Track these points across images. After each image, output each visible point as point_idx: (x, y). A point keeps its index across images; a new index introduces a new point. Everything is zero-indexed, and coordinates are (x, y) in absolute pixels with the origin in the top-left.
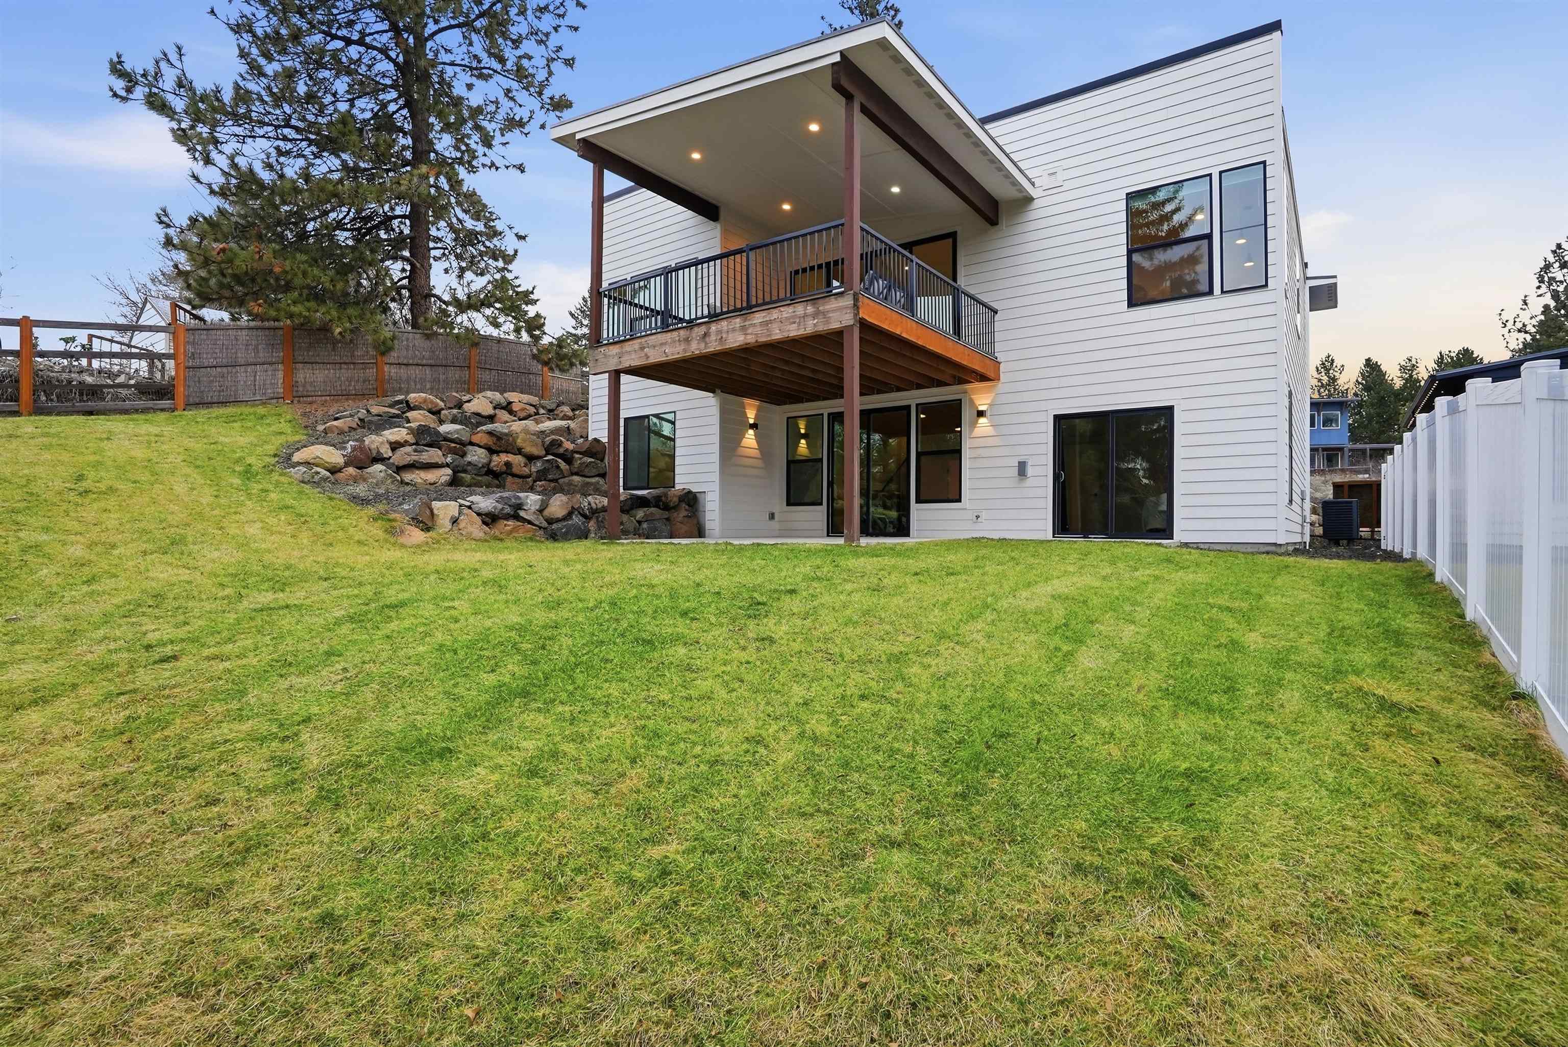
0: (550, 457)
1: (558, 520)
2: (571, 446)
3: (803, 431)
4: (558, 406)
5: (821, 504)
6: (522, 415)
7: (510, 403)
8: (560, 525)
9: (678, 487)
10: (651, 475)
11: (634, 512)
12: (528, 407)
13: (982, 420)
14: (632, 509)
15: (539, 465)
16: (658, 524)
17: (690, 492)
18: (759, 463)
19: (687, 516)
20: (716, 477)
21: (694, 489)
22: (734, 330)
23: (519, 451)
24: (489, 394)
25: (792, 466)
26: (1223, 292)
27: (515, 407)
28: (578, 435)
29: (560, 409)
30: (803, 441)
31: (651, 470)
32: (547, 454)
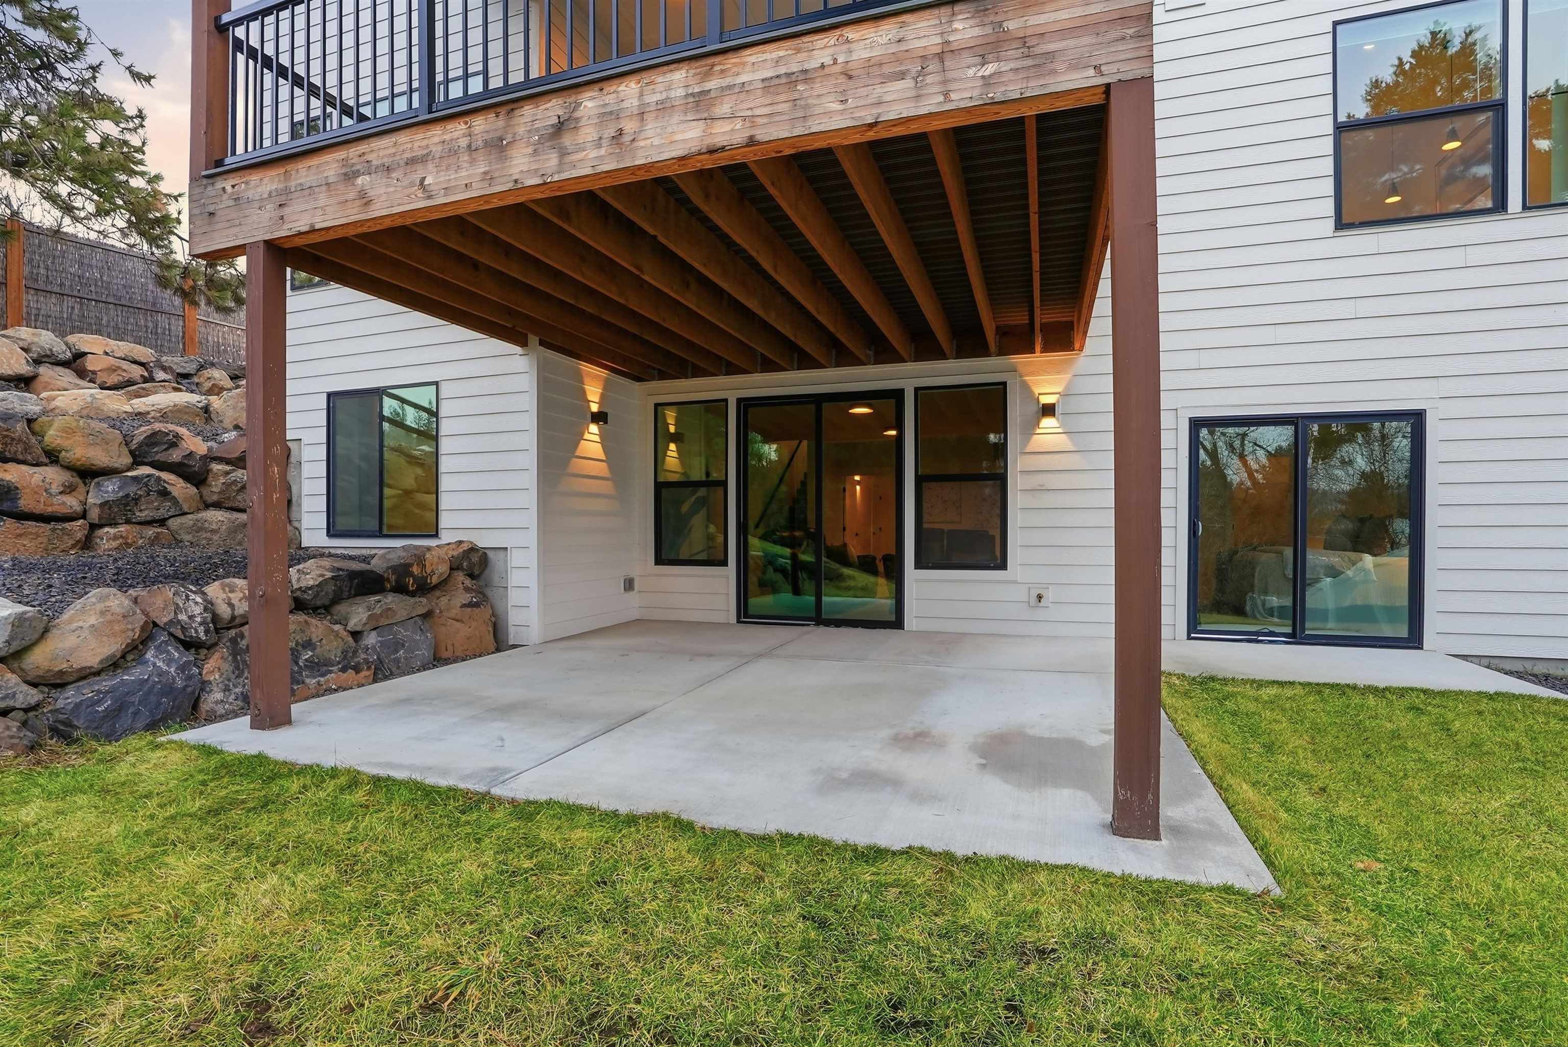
0: (145, 470)
1: (86, 675)
2: (200, 447)
3: (672, 429)
4: (202, 367)
5: (724, 563)
6: (113, 379)
7: (80, 355)
8: (87, 691)
9: (446, 537)
10: (387, 504)
11: (341, 609)
12: (125, 365)
13: (1048, 423)
14: (337, 599)
15: (111, 488)
16: (403, 633)
17: (473, 549)
18: (606, 487)
19: (470, 605)
20: (530, 519)
21: (483, 541)
22: (664, 108)
23: (52, 457)
24: (25, 333)
25: (665, 492)
26: (1525, 207)
27: (91, 364)
28: (228, 423)
29: (207, 373)
30: (672, 446)
31: (387, 492)
32: (137, 461)
